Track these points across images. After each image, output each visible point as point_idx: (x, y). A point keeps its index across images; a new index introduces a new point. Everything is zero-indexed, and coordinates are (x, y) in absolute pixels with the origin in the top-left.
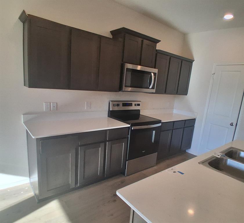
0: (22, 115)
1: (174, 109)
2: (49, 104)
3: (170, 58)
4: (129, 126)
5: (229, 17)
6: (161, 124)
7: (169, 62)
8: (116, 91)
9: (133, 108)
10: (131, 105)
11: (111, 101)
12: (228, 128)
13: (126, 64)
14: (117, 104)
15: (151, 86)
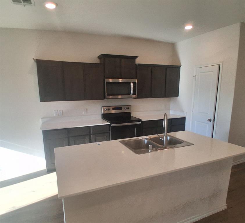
0: (41, 119)
1: (170, 110)
2: (57, 111)
3: (152, 68)
4: (109, 124)
5: (189, 27)
6: (141, 122)
8: (102, 99)
9: (123, 111)
10: (120, 109)
11: (103, 107)
12: (208, 124)
13: (106, 79)
14: (107, 109)
15: (132, 93)
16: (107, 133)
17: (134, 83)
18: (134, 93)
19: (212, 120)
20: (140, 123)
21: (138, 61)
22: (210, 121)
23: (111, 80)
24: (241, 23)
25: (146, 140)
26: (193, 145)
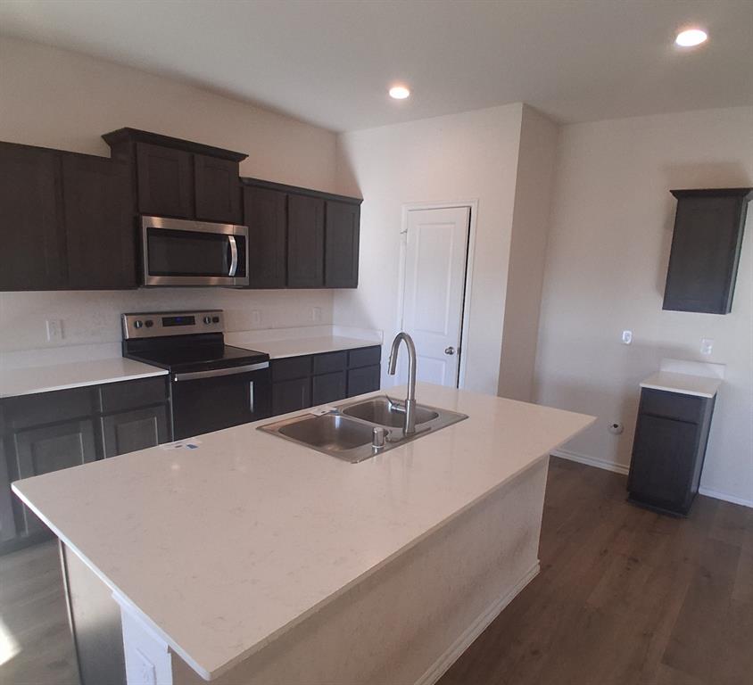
1: (334, 326)
3: (287, 196)
4: (167, 372)
6: (267, 363)
7: (287, 208)
8: (129, 288)
9: (199, 328)
10: (191, 321)
11: (126, 314)
12: (446, 361)
13: (144, 218)
14: (143, 322)
15: (232, 270)
16: (159, 404)
17: (239, 239)
18: (240, 272)
19: (455, 350)
20: (266, 365)
21: (246, 170)
22: (451, 353)
23: (157, 222)
24: (524, 104)
25: (338, 418)
26: (467, 417)
